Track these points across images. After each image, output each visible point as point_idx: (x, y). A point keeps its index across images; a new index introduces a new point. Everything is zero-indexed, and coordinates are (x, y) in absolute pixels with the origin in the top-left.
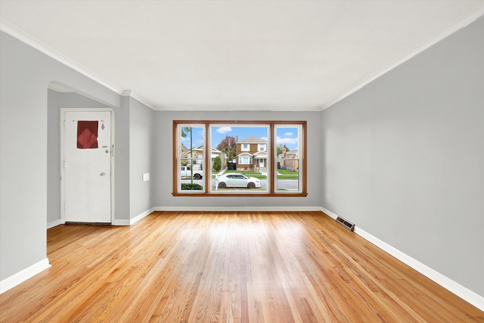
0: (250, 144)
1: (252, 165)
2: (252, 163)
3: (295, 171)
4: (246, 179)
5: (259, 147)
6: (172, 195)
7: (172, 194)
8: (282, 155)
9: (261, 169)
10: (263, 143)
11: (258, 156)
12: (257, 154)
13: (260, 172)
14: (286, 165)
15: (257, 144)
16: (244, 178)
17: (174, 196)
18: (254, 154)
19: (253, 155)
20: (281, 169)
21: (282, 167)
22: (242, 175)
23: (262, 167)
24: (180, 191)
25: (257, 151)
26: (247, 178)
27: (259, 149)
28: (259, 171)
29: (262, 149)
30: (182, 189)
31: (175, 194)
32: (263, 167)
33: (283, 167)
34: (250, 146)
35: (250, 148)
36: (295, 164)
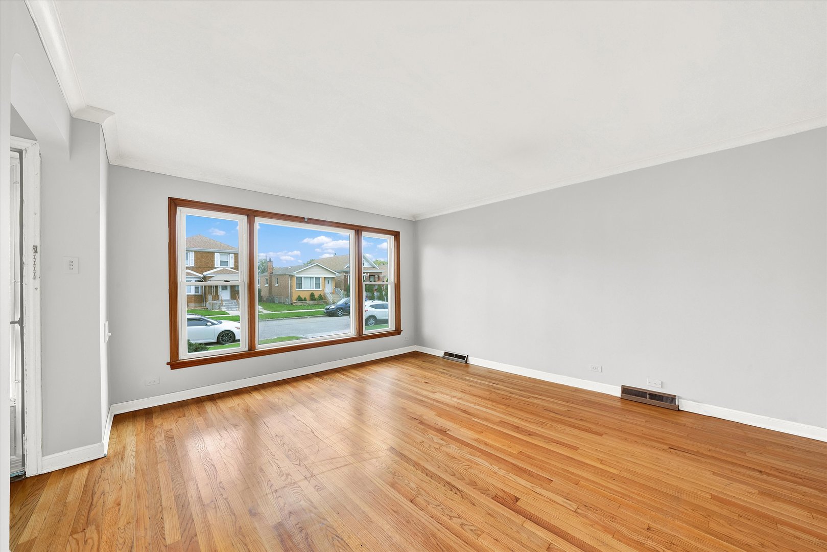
0: (196, 252)
1: (201, 296)
2: (200, 293)
3: (292, 304)
4: (213, 324)
5: (218, 258)
6: (169, 366)
7: (168, 364)
8: (266, 276)
9: (224, 303)
10: (227, 251)
11: (217, 278)
12: (214, 272)
13: (224, 309)
14: (273, 294)
15: (213, 253)
16: (209, 324)
17: (172, 368)
18: (204, 273)
19: (202, 276)
20: (264, 301)
21: (265, 299)
22: (203, 317)
23: (225, 300)
24: (184, 354)
25: (213, 267)
26: (216, 322)
27: (217, 263)
28: (220, 308)
29: (224, 263)
30: (189, 352)
31: (175, 364)
32: (228, 300)
33: (267, 299)
34: (196, 257)
35: (196, 261)
36: (292, 293)
